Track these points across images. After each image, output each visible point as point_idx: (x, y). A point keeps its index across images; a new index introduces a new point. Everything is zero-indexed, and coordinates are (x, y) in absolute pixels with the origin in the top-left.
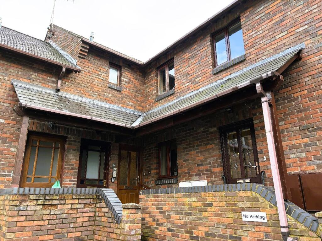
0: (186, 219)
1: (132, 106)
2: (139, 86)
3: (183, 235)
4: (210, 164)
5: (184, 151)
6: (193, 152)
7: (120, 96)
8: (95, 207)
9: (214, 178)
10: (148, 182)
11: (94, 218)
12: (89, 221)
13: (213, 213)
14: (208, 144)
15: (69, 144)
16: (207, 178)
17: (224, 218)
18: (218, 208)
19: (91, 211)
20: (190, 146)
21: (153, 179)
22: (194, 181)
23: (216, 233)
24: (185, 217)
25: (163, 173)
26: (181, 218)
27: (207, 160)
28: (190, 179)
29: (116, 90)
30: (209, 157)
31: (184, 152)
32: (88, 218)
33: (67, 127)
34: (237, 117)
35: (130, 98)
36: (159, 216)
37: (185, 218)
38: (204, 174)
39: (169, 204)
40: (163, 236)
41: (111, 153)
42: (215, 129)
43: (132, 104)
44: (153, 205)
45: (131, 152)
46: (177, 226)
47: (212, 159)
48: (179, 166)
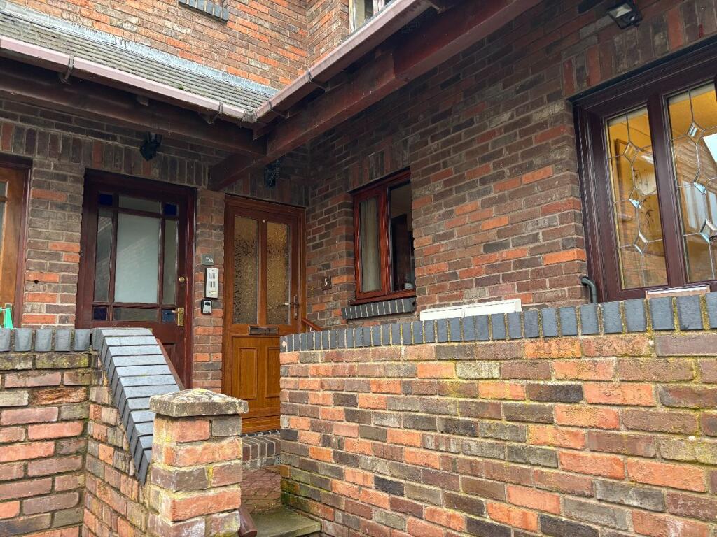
0: (453, 448)
1: (264, 73)
2: (286, 11)
3: (439, 514)
4: (535, 238)
5: (435, 207)
6: (468, 206)
7: (224, 37)
8: (86, 399)
9: (548, 290)
10: (322, 314)
11: (82, 444)
12: (56, 454)
13: (584, 431)
14: (530, 167)
15: (38, 185)
16: (519, 290)
17: (654, 462)
18: (615, 409)
19: (65, 415)
20: (456, 186)
21: (336, 304)
22: (473, 302)
23: (597, 528)
24: (448, 439)
25: (370, 284)
26: (431, 444)
27: (521, 227)
28: (457, 298)
29: (208, 15)
30: (531, 216)
31: (438, 207)
32: (52, 444)
33: (27, 126)
34: (658, 40)
35: (257, 50)
36: (345, 429)
37: (448, 445)
38: (508, 278)
39: (379, 386)
40: (358, 502)
41: (198, 223)
42: (557, 108)
43: (266, 68)
44: (322, 386)
45: (269, 224)
46: (413, 475)
47: (543, 220)
48: (418, 258)
